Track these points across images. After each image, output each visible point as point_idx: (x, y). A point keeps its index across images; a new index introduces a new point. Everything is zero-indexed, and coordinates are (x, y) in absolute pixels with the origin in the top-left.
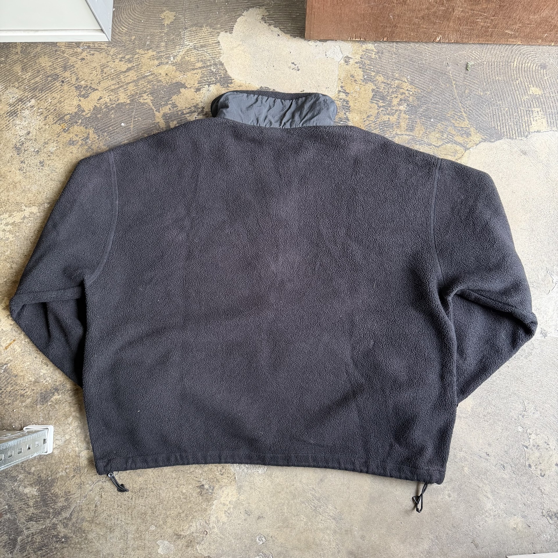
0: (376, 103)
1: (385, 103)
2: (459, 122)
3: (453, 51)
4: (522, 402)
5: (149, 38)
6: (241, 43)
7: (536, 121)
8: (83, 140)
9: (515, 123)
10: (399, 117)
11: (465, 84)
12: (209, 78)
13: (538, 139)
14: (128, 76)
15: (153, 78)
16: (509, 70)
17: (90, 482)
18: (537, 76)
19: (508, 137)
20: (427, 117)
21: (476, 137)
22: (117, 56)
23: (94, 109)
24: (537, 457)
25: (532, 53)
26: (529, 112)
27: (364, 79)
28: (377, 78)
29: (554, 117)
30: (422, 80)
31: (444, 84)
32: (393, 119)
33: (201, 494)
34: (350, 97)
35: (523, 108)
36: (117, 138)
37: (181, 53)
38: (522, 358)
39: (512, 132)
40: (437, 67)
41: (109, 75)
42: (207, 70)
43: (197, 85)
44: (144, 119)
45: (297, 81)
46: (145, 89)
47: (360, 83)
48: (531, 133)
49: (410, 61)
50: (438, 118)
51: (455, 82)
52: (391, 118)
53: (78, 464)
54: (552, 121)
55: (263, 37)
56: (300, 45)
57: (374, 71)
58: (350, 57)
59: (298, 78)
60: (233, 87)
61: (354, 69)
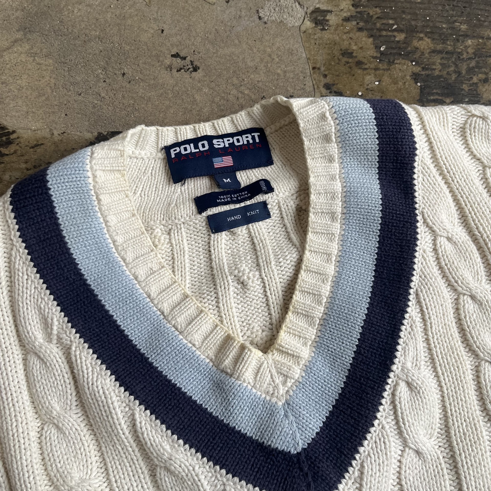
6: (19, 35)
27: (382, 53)
28: (415, 43)
45: (198, 97)
47: (372, 66)
55: (80, 10)
56: (183, 8)
57: (399, 30)
58: (325, 8)
59: (200, 90)
60: (15, 152)
61: (345, 37)
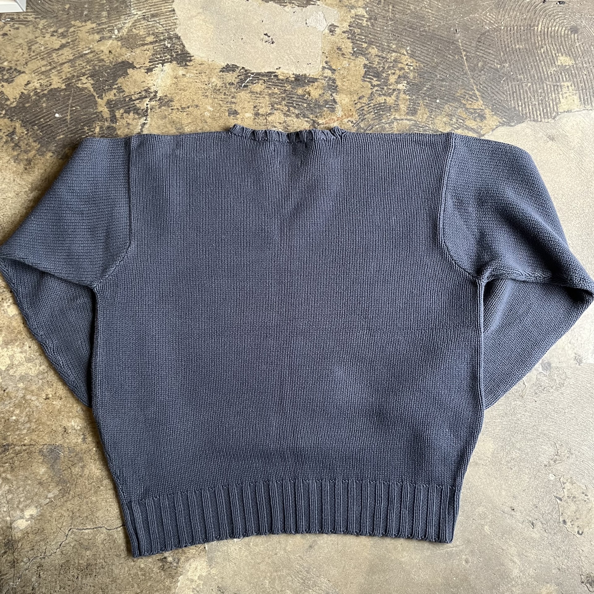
0: (369, 82)
1: (380, 81)
2: (470, 102)
3: (462, 14)
4: (553, 443)
5: (86, 6)
6: (201, 11)
7: (566, 97)
8: (7, 135)
9: (540, 102)
10: (397, 99)
11: (478, 55)
12: (162, 55)
13: (569, 121)
14: (62, 54)
15: (93, 56)
16: (532, 35)
17: (25, 560)
18: (567, 42)
19: (532, 119)
20: (432, 97)
21: (492, 120)
22: (47, 30)
23: (21, 97)
24: (573, 511)
25: (560, 13)
26: (557, 88)
27: (354, 52)
28: (370, 50)
29: (588, 93)
30: (425, 51)
31: (452, 56)
32: (390, 100)
33: (163, 568)
34: (337, 74)
35: (550, 83)
36: (50, 132)
37: (127, 25)
38: (552, 390)
39: (537, 113)
40: (443, 35)
41: (38, 54)
42: (161, 45)
43: (148, 64)
44: (84, 108)
45: (271, 56)
46: (83, 71)
47: (348, 57)
48: (559, 113)
49: (410, 28)
50: (446, 98)
51: (464, 53)
52: (387, 100)
53: (10, 538)
54: (586, 98)
55: (229, 3)
56: (274, 11)
57: (365, 42)
58: (336, 25)
59: (273, 53)
60: (192, 65)
61: (341, 40)
